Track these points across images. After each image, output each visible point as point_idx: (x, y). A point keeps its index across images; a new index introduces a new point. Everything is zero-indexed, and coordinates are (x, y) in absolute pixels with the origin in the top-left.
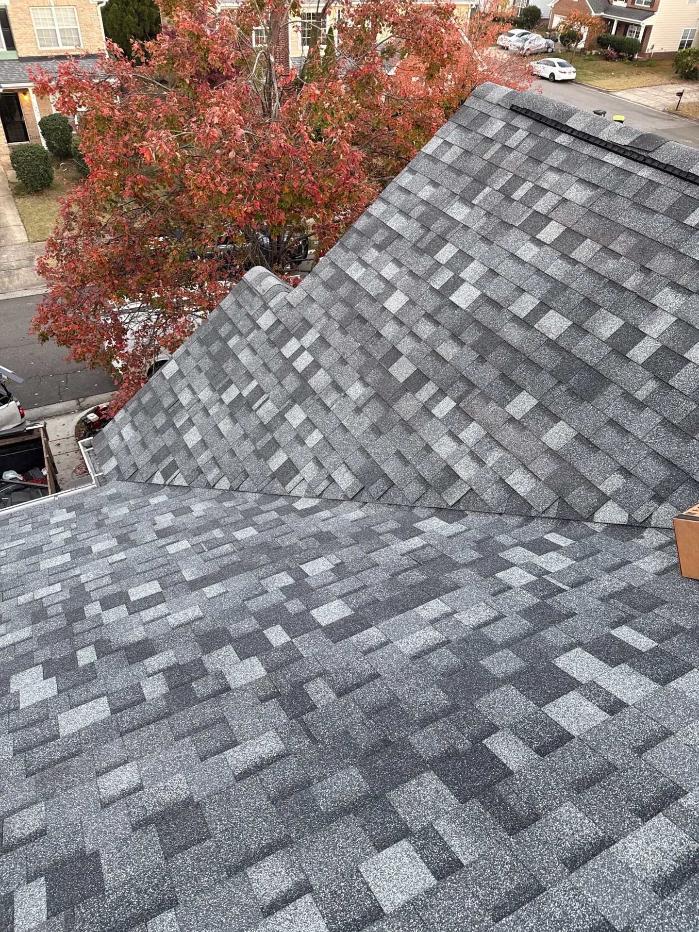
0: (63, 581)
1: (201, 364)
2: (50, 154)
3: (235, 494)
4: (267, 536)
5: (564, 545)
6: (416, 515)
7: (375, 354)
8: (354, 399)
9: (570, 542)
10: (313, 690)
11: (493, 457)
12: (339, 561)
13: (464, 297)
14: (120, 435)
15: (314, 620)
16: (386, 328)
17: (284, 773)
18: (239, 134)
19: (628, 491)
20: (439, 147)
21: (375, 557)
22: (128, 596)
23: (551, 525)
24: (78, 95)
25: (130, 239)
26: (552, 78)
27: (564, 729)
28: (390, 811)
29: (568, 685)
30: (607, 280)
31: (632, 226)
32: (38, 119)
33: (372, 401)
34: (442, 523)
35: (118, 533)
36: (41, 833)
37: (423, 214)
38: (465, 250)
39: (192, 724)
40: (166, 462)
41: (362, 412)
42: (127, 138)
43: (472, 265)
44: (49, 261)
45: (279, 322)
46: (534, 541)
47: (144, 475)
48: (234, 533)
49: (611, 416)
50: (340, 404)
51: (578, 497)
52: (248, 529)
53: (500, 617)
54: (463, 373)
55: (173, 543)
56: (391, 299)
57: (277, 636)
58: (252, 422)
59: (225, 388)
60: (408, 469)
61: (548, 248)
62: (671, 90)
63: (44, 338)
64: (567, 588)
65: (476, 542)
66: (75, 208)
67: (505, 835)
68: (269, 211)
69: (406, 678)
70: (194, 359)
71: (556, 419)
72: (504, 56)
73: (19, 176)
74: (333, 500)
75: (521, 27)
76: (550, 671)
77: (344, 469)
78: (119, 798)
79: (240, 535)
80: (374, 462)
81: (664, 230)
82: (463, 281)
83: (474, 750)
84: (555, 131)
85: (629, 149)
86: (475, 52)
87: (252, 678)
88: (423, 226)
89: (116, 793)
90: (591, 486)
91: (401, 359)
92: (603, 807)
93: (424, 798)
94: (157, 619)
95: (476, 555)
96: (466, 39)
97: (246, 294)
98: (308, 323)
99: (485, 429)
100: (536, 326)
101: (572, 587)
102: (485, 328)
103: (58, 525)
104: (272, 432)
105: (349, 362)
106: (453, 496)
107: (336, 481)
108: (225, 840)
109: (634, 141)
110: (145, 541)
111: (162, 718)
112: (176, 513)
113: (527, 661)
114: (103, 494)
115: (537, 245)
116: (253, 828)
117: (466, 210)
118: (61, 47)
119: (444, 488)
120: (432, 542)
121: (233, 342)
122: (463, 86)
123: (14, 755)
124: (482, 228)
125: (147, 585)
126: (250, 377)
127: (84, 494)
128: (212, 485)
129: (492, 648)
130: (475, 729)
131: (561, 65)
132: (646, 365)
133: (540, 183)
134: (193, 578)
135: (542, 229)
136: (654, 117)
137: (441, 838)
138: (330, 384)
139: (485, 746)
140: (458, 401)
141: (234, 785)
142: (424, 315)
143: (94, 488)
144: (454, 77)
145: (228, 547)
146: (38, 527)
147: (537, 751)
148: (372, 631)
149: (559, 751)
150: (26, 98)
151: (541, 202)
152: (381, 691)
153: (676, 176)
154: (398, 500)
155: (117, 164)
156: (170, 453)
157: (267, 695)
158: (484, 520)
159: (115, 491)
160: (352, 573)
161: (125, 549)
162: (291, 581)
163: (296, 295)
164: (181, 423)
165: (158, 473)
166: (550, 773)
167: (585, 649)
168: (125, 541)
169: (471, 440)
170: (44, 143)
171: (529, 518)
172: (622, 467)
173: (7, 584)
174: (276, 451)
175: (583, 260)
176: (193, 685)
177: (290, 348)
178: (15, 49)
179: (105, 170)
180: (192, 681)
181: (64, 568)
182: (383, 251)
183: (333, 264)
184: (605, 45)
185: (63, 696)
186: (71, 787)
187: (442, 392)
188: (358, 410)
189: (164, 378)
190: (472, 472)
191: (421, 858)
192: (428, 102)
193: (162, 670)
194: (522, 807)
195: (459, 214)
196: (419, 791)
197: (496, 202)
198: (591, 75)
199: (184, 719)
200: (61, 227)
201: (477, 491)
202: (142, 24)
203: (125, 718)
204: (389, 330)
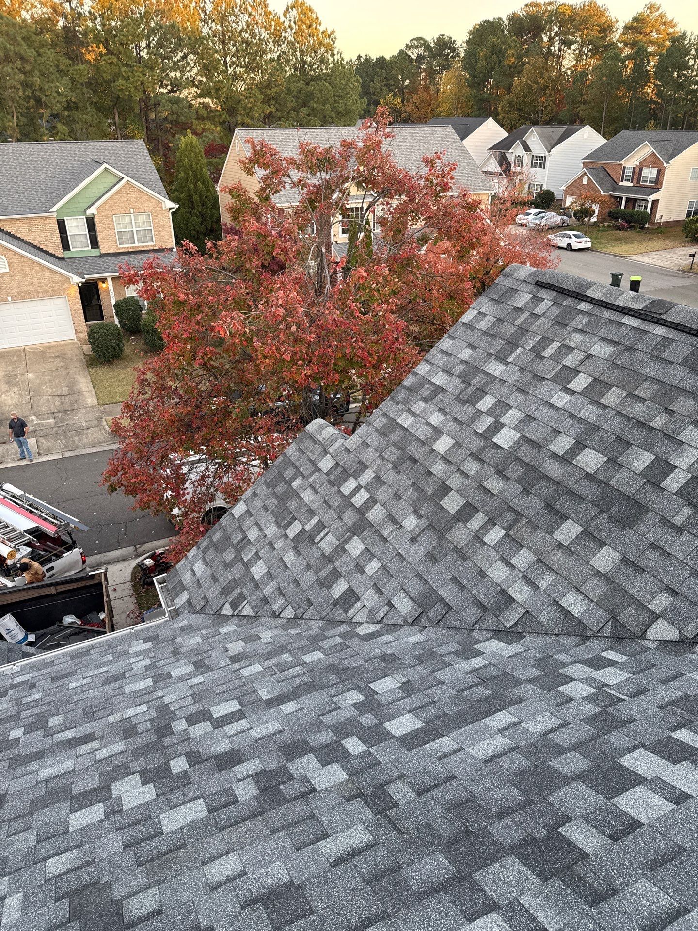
0: (148, 702)
1: (267, 503)
2: (122, 330)
3: (300, 622)
4: (334, 659)
5: (620, 661)
6: (475, 638)
7: (426, 489)
8: (409, 529)
9: (625, 658)
10: (394, 791)
11: (546, 581)
12: (405, 680)
13: (506, 438)
14: (192, 570)
15: (388, 732)
16: (436, 466)
17: (375, 860)
18: (300, 311)
19: (676, 609)
20: (475, 316)
21: (440, 675)
22: (210, 713)
23: (606, 643)
24: (158, 284)
25: (197, 400)
26: (569, 248)
27: (634, 819)
28: (477, 889)
29: (634, 780)
30: (635, 421)
31: (652, 375)
32: (113, 302)
33: (426, 531)
34: (502, 644)
35: (194, 659)
36: (158, 912)
37: (464, 371)
38: (503, 400)
39: (285, 821)
40: (234, 594)
41: (417, 541)
42: (199, 317)
43: (510, 412)
44: (122, 421)
45: (337, 464)
46: (591, 658)
47: (214, 607)
48: (303, 657)
49: (653, 540)
50: (396, 535)
51: (629, 616)
52: (315, 653)
53: (565, 724)
54: (510, 504)
55: (246, 667)
56: (439, 442)
57: (354, 745)
58: (314, 554)
59: (289, 524)
60: (465, 594)
61: (579, 396)
62: (683, 252)
63: (113, 488)
64: (627, 698)
65: (536, 661)
66: (149, 376)
67: (587, 907)
68: (325, 373)
69: (480, 779)
70: (261, 499)
71: (602, 544)
72: (524, 232)
73: (93, 349)
74: (394, 625)
75: (536, 207)
76: (616, 769)
77: (402, 595)
78: (225, 883)
79: (308, 658)
80: (431, 587)
81: (682, 378)
82: (503, 425)
83: (550, 837)
84: (576, 300)
85: (643, 312)
86: (497, 231)
87: (335, 781)
88: (464, 382)
89: (223, 878)
90: (641, 606)
91: (451, 493)
92: (676, 882)
93: (508, 878)
94: (240, 733)
95: (537, 672)
96: (488, 221)
97: (308, 442)
98: (365, 465)
99: (536, 555)
100: (574, 462)
101: (631, 697)
102: (527, 464)
103: (137, 654)
104: (333, 562)
105: (403, 497)
106: (510, 618)
107: (396, 606)
108: (327, 915)
109: (647, 306)
110: (220, 666)
111: (256, 816)
112: (247, 640)
113: (593, 761)
114: (175, 626)
115: (568, 393)
116: (352, 905)
117: (502, 367)
118: (137, 244)
119: (501, 611)
120: (493, 662)
121: (295, 484)
122: (488, 260)
123: (124, 848)
124: (517, 381)
125: (227, 703)
126: (312, 513)
127: (158, 626)
128: (277, 614)
129: (560, 751)
130: (549, 820)
131: (576, 236)
132: (680, 493)
133: (567, 342)
134: (269, 697)
135: (572, 380)
136: (670, 276)
137: (527, 911)
138: (386, 517)
139: (561, 834)
140: (508, 529)
141: (330, 870)
142: (470, 455)
143: (167, 621)
144: (478, 252)
145: (298, 670)
146: (118, 657)
147: (610, 837)
148: (444, 740)
149: (631, 836)
150: (104, 285)
151: (569, 358)
152: (458, 790)
153: (687, 332)
154: (457, 624)
155: (191, 339)
156: (238, 585)
157: (351, 796)
158: (541, 641)
159: (187, 623)
160: (419, 690)
161: (202, 674)
162: (362, 698)
163: (353, 441)
164: (249, 557)
165: (227, 605)
166: (624, 855)
167: (647, 749)
168: (201, 666)
169: (523, 566)
170: (117, 321)
171: (585, 638)
172: (667, 586)
173: (96, 706)
174: (337, 580)
175: (612, 405)
176: (282, 787)
177: (349, 486)
178: (98, 248)
179: (180, 344)
180: (279, 784)
181: (147, 692)
182: (430, 403)
183: (385, 415)
184: (616, 217)
185: (162, 799)
186: (179, 875)
187: (491, 522)
188: (414, 540)
189: (234, 517)
190: (526, 595)
191: (511, 927)
192: (460, 278)
193: (252, 776)
194: (600, 884)
195: (495, 370)
196: (502, 872)
197: (528, 359)
198: (606, 243)
199: (276, 816)
200: (136, 392)
201: (533, 613)
202: (204, 223)
203: (222, 816)
204: (438, 468)
